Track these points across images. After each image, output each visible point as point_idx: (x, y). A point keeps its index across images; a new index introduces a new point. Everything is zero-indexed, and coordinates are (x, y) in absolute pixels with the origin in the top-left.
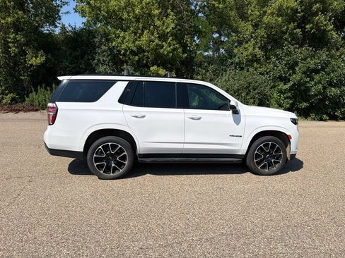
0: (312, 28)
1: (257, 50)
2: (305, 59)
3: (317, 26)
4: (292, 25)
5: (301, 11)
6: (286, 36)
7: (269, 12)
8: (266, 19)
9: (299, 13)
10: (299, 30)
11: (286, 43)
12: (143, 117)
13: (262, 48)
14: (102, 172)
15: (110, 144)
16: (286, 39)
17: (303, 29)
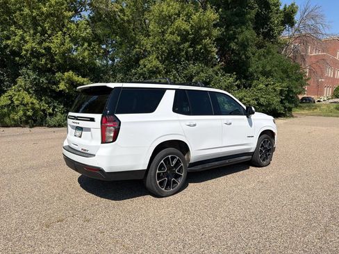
0: (201, 49)
1: (158, 63)
2: (198, 73)
3: (205, 47)
4: (187, 44)
5: (192, 34)
6: (183, 53)
7: (169, 30)
8: (168, 37)
9: (190, 34)
10: (191, 49)
11: (183, 59)
12: (195, 125)
13: (162, 62)
14: (163, 189)
15: (170, 156)
16: (183, 56)
17: (194, 48)
